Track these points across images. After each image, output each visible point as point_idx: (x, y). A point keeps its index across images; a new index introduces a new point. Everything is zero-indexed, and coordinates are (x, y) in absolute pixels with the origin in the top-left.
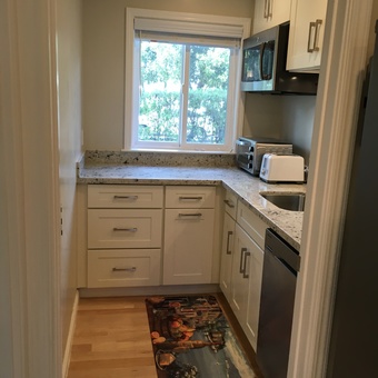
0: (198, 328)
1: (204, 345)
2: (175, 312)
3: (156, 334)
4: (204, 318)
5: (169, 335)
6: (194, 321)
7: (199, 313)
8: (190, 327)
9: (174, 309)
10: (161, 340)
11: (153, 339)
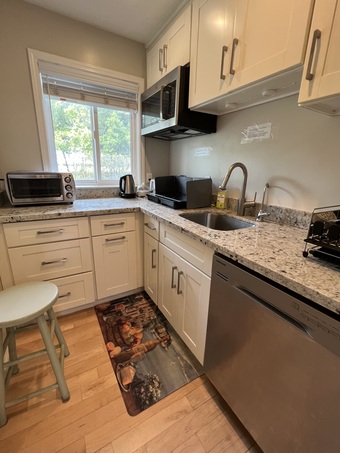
0: (145, 327)
1: (155, 345)
2: (122, 315)
3: (111, 345)
4: (147, 315)
5: (123, 343)
6: (139, 320)
7: (141, 311)
8: (138, 328)
9: (120, 312)
10: (117, 350)
11: (109, 352)
